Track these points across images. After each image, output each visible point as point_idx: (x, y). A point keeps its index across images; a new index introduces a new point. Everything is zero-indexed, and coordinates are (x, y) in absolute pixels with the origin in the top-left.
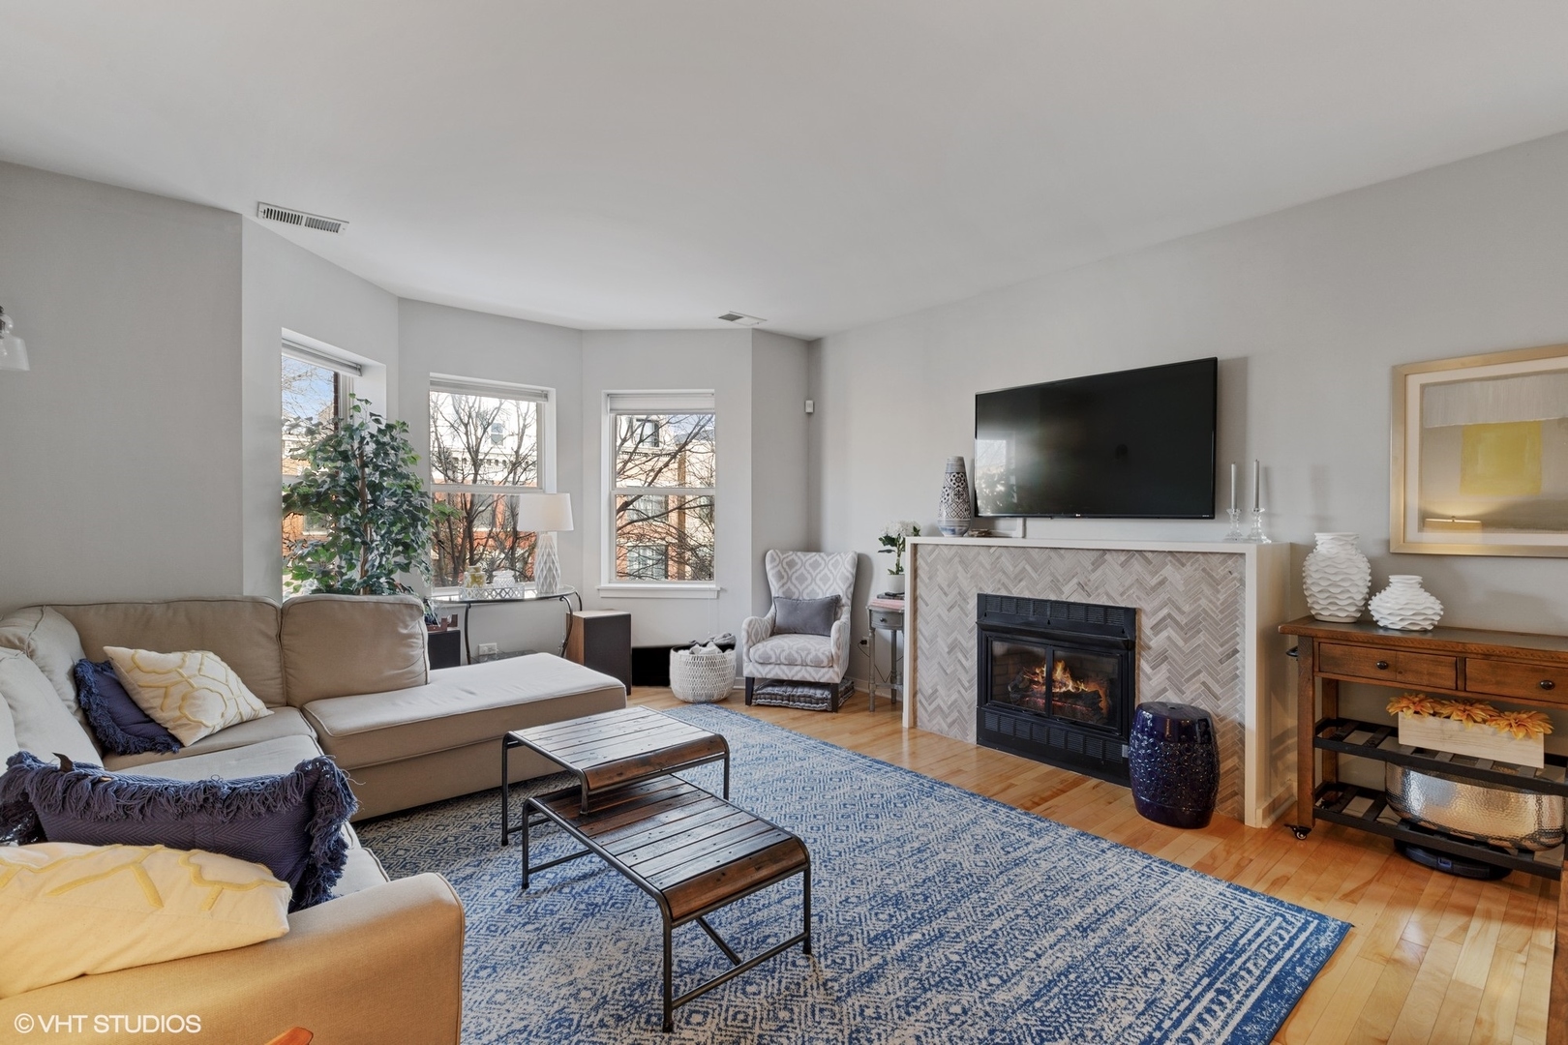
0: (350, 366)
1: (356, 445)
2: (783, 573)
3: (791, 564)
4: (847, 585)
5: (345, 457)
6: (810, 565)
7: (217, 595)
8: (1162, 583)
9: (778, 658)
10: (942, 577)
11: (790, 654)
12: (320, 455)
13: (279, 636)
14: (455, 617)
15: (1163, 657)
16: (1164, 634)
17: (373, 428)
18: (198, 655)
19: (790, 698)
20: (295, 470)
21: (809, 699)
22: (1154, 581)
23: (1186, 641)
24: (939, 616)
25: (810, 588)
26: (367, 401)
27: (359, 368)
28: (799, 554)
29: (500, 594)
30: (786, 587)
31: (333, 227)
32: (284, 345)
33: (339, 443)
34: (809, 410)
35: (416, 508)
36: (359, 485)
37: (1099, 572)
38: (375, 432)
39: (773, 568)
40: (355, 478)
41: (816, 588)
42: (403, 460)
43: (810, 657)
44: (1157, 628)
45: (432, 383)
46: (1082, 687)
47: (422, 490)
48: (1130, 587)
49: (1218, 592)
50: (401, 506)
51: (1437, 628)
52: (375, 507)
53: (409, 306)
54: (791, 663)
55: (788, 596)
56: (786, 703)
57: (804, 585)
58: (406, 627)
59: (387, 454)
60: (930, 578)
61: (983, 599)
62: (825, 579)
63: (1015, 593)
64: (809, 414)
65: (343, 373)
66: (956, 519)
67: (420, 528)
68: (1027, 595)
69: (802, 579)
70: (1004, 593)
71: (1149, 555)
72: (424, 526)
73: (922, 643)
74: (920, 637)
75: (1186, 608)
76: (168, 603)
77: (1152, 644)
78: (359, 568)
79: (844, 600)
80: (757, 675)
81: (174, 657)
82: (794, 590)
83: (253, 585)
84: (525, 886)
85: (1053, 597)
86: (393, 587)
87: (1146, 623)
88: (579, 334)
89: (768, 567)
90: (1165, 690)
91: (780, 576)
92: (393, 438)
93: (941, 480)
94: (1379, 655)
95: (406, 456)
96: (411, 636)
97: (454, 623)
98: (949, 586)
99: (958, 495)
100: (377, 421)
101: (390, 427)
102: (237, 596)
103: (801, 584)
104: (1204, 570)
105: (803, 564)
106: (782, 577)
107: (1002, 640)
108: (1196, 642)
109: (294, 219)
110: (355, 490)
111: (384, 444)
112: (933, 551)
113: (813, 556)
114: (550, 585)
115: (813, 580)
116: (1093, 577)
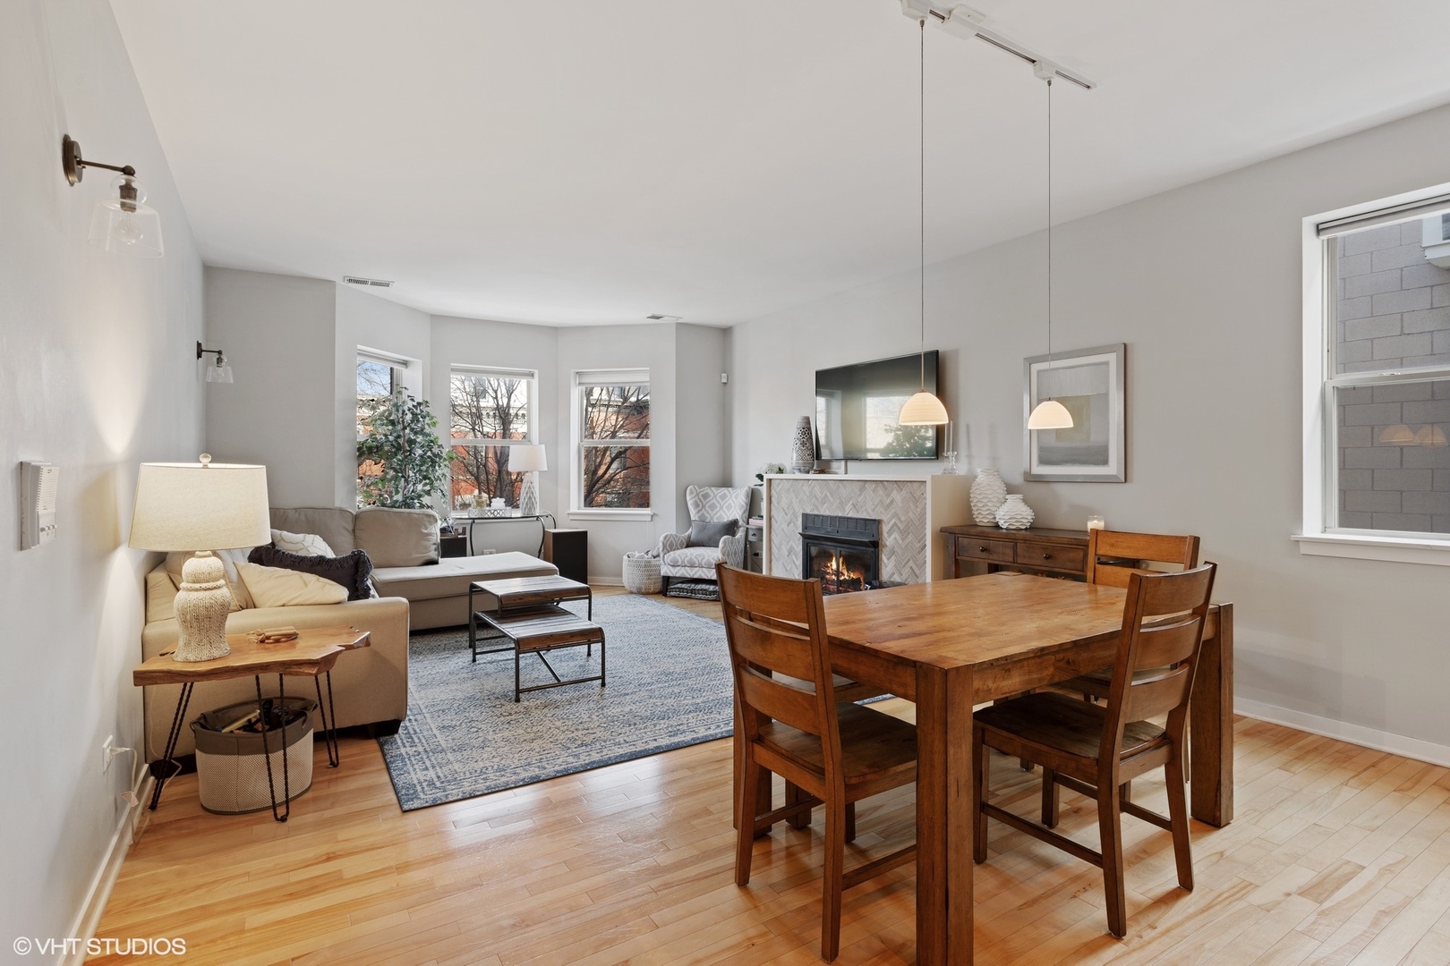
0: (400, 363)
1: (400, 415)
2: (699, 502)
3: (706, 496)
4: (742, 511)
5: (393, 423)
6: (720, 497)
7: (321, 506)
8: (892, 502)
9: (683, 562)
10: (784, 503)
11: (691, 559)
12: (379, 422)
13: (354, 531)
14: (464, 529)
15: (893, 552)
16: (893, 536)
17: (410, 404)
18: (312, 536)
19: (693, 591)
20: (362, 433)
21: (705, 592)
22: (888, 501)
23: (903, 540)
24: (783, 530)
25: (719, 514)
26: (406, 388)
27: (405, 364)
28: (713, 489)
29: (493, 513)
30: (701, 513)
31: (387, 285)
32: (359, 354)
33: (390, 415)
34: (724, 380)
35: (434, 455)
36: (401, 441)
37: (862, 497)
38: (411, 407)
39: (691, 499)
40: (399, 437)
41: (723, 514)
42: (428, 424)
43: (704, 561)
44: (890, 533)
45: (453, 370)
46: (852, 576)
47: (439, 443)
48: (877, 505)
49: (917, 506)
50: (426, 454)
51: (1032, 528)
52: (410, 455)
53: (438, 319)
54: (692, 566)
55: (702, 519)
56: (689, 596)
57: (714, 512)
58: (426, 528)
59: (418, 421)
60: (778, 503)
61: (805, 516)
62: (729, 507)
63: (822, 513)
64: (725, 383)
65: (396, 367)
66: (801, 462)
67: (437, 467)
68: (827, 513)
69: (713, 507)
70: (816, 513)
71: (886, 483)
72: (440, 466)
73: (774, 550)
74: (773, 545)
75: (903, 519)
76: (296, 509)
77: (888, 543)
78: (401, 493)
79: (741, 523)
80: (670, 575)
81: (301, 536)
82: (707, 515)
83: (339, 502)
84: (474, 660)
85: (840, 515)
86: (422, 506)
87: (885, 528)
88: (555, 331)
89: (688, 498)
90: (893, 574)
91: (697, 505)
92: (422, 411)
93: (792, 434)
94: (982, 542)
95: (429, 422)
96: (429, 534)
97: (464, 533)
98: (788, 508)
99: (803, 444)
100: (413, 400)
101: (419, 404)
102: (331, 507)
103: (712, 510)
104: (911, 493)
105: (715, 496)
106: (698, 506)
107: (815, 545)
108: (908, 540)
109: (364, 282)
110: (399, 444)
111: (417, 414)
112: (779, 484)
113: (724, 490)
114: (530, 509)
115: (721, 508)
116: (860, 499)
